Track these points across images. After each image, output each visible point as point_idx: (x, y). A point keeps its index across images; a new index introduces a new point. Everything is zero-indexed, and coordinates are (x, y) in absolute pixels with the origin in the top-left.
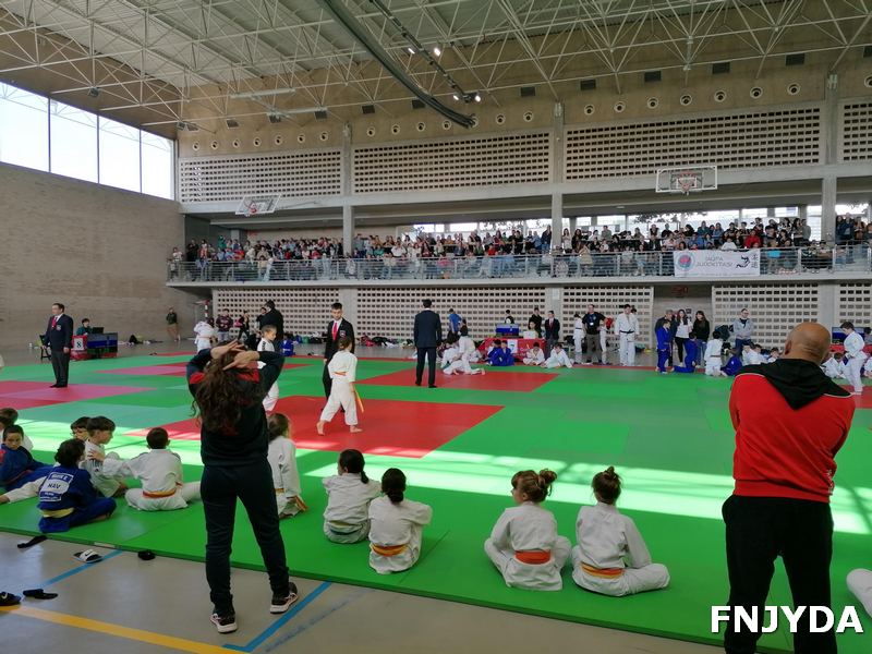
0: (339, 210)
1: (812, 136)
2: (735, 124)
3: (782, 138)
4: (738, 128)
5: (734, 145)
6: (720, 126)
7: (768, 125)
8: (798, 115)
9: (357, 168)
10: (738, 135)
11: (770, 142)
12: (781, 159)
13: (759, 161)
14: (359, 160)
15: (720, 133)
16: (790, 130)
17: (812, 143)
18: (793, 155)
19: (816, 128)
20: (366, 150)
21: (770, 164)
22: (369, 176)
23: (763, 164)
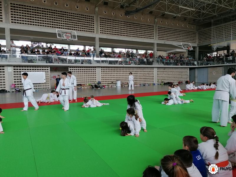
1: (93, 24)
2: (72, 16)
3: (85, 23)
4: (73, 17)
5: (72, 22)
6: (68, 15)
7: (81, 18)
8: (88, 17)
10: (73, 19)
11: (82, 24)
12: (85, 30)
13: (79, 29)
15: (68, 17)
16: (87, 21)
17: (93, 26)
18: (88, 29)
19: (93, 22)
21: (82, 31)
23: (80, 30)
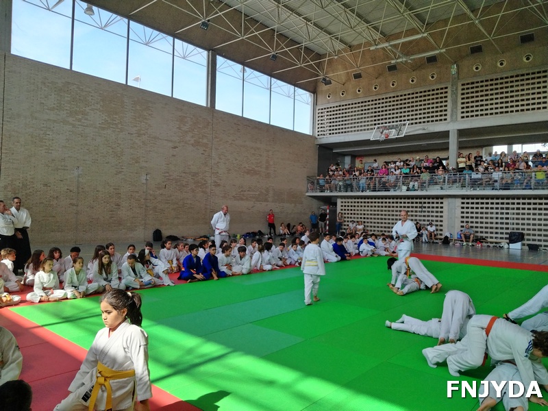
0: (446, 134)
9: (463, 99)
14: (465, 91)
20: (473, 83)
22: (474, 104)
